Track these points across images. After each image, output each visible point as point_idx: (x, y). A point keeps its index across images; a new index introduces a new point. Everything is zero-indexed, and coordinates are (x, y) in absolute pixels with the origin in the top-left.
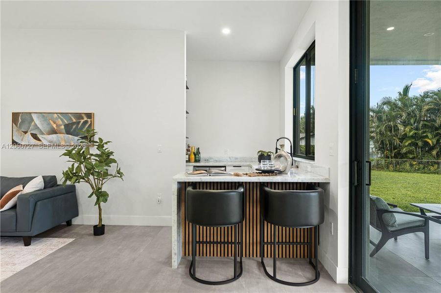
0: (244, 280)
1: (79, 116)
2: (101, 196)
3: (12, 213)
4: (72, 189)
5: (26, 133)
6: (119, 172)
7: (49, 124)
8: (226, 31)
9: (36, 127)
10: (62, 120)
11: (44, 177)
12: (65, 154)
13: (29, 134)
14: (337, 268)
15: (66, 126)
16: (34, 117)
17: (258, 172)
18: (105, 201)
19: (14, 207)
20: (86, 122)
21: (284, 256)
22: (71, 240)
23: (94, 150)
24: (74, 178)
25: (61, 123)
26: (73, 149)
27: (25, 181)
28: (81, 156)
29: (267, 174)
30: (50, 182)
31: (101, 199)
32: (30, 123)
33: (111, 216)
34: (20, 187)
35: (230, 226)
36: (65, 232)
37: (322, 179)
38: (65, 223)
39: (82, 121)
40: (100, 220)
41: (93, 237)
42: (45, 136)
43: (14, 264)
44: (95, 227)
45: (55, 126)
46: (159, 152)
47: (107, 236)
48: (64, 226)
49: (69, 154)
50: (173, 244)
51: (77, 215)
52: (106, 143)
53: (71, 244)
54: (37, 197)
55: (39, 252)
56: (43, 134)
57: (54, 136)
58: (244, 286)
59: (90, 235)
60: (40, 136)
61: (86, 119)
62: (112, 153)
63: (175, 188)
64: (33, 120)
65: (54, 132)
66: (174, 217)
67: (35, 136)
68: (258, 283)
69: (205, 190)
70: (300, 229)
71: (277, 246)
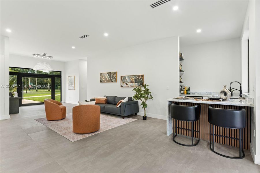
0: (197, 147)
1: (139, 76)
2: (144, 105)
3: (119, 108)
4: (137, 102)
5: (124, 83)
6: (151, 97)
7: (130, 79)
8: (199, 31)
9: (127, 81)
10: (134, 78)
11: (129, 98)
12: (133, 90)
13: (125, 83)
14: (255, 155)
15: (135, 80)
16: (126, 77)
17: (209, 99)
18: (146, 107)
19: (120, 107)
20: (141, 78)
21: (226, 144)
22: (136, 120)
23: (143, 89)
24: (136, 98)
25: (133, 79)
26: (136, 88)
27: (123, 98)
28: (138, 90)
29: (213, 100)
30: (130, 99)
31: (144, 106)
32: (125, 79)
33: (150, 114)
34: (122, 100)
35: (189, 122)
36: (134, 117)
37: (248, 105)
38: (134, 114)
39: (140, 78)
40: (145, 114)
41: (142, 120)
42: (129, 84)
43: (119, 123)
44: (143, 117)
45: (132, 80)
46: (168, 89)
47: (147, 121)
48: (134, 115)
49: (135, 90)
50: (167, 126)
51: (138, 112)
52: (147, 86)
53: (135, 121)
54: (126, 104)
55: (126, 122)
56: (128, 83)
57: (132, 83)
58: (196, 149)
59: (142, 119)
60: (128, 84)
61: (141, 77)
62: (149, 89)
63: (168, 103)
64: (126, 78)
65: (131, 82)
66: (167, 115)
67: (126, 84)
68: (203, 150)
69: (181, 105)
70: (229, 129)
71: (215, 136)
